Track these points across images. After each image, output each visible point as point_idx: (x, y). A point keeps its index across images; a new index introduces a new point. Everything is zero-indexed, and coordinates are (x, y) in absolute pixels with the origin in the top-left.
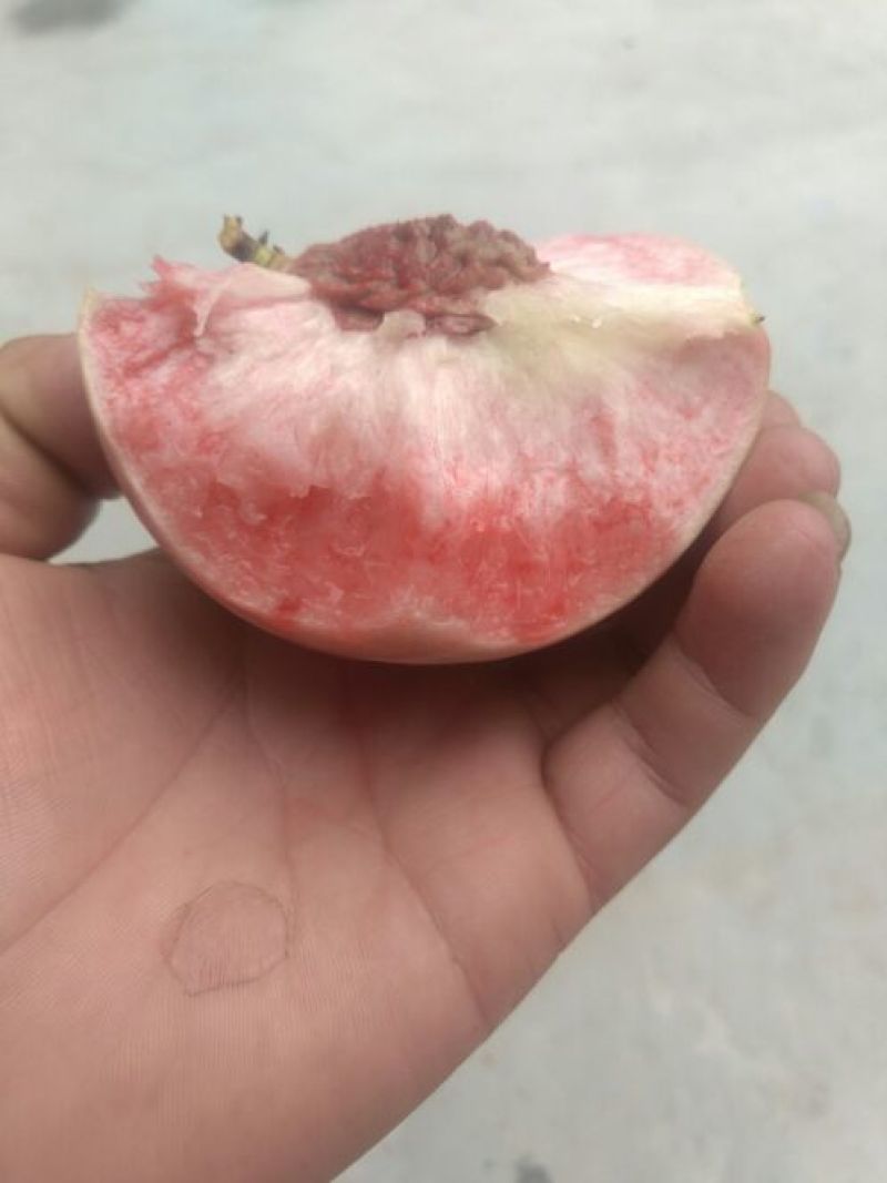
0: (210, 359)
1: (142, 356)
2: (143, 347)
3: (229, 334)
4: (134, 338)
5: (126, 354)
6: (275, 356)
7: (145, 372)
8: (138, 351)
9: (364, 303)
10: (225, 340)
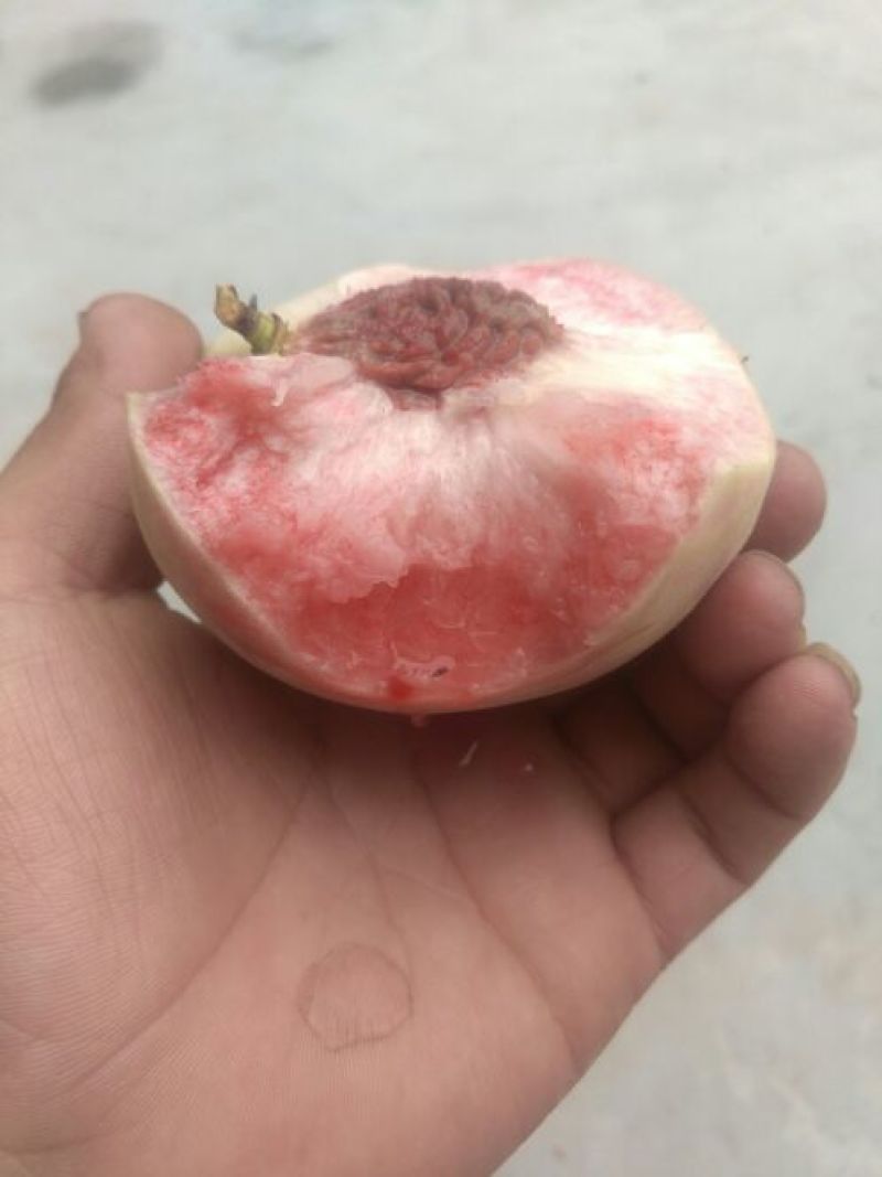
0: (283, 457)
1: (212, 462)
2: (211, 453)
3: (303, 430)
4: (200, 444)
5: (195, 461)
6: (349, 447)
7: (218, 479)
8: (207, 458)
9: (420, 381)
10: (299, 436)
